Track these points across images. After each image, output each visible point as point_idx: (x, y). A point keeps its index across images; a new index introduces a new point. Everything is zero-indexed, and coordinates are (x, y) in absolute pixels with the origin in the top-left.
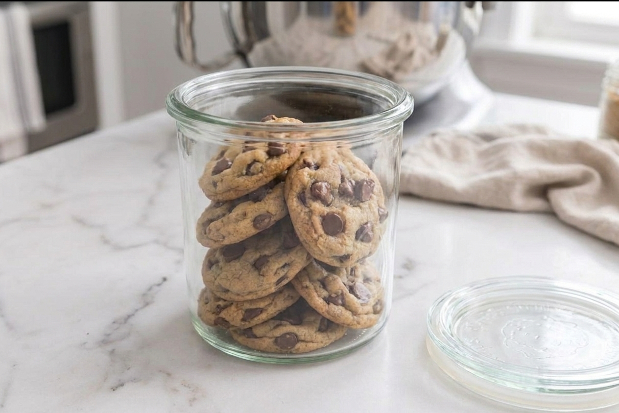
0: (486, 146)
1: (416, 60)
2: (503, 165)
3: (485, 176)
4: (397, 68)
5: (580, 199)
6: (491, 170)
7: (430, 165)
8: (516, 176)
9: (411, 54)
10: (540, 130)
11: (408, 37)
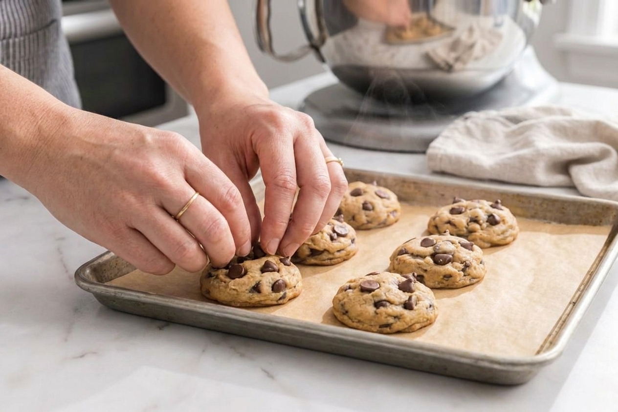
0: (514, 127)
1: (477, 50)
2: (528, 144)
3: (511, 154)
4: (457, 59)
5: (597, 175)
6: (516, 150)
7: (460, 146)
8: (539, 154)
9: (471, 47)
10: (563, 112)
11: (471, 30)
